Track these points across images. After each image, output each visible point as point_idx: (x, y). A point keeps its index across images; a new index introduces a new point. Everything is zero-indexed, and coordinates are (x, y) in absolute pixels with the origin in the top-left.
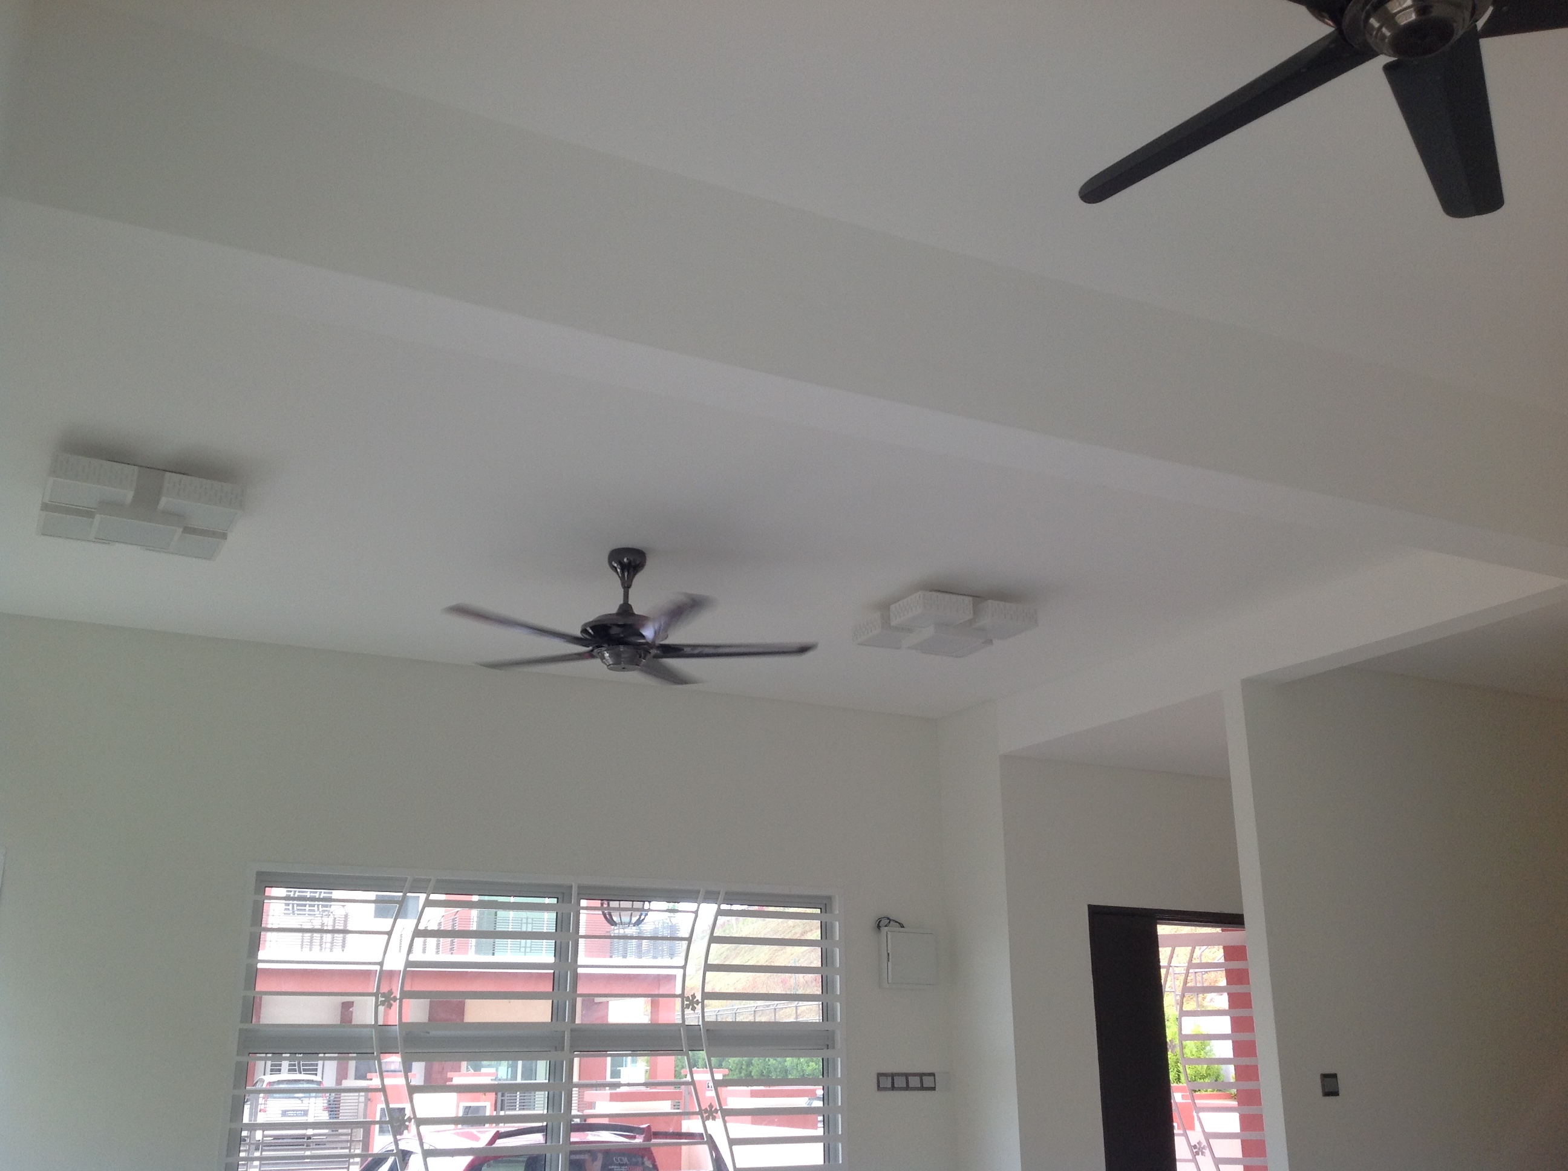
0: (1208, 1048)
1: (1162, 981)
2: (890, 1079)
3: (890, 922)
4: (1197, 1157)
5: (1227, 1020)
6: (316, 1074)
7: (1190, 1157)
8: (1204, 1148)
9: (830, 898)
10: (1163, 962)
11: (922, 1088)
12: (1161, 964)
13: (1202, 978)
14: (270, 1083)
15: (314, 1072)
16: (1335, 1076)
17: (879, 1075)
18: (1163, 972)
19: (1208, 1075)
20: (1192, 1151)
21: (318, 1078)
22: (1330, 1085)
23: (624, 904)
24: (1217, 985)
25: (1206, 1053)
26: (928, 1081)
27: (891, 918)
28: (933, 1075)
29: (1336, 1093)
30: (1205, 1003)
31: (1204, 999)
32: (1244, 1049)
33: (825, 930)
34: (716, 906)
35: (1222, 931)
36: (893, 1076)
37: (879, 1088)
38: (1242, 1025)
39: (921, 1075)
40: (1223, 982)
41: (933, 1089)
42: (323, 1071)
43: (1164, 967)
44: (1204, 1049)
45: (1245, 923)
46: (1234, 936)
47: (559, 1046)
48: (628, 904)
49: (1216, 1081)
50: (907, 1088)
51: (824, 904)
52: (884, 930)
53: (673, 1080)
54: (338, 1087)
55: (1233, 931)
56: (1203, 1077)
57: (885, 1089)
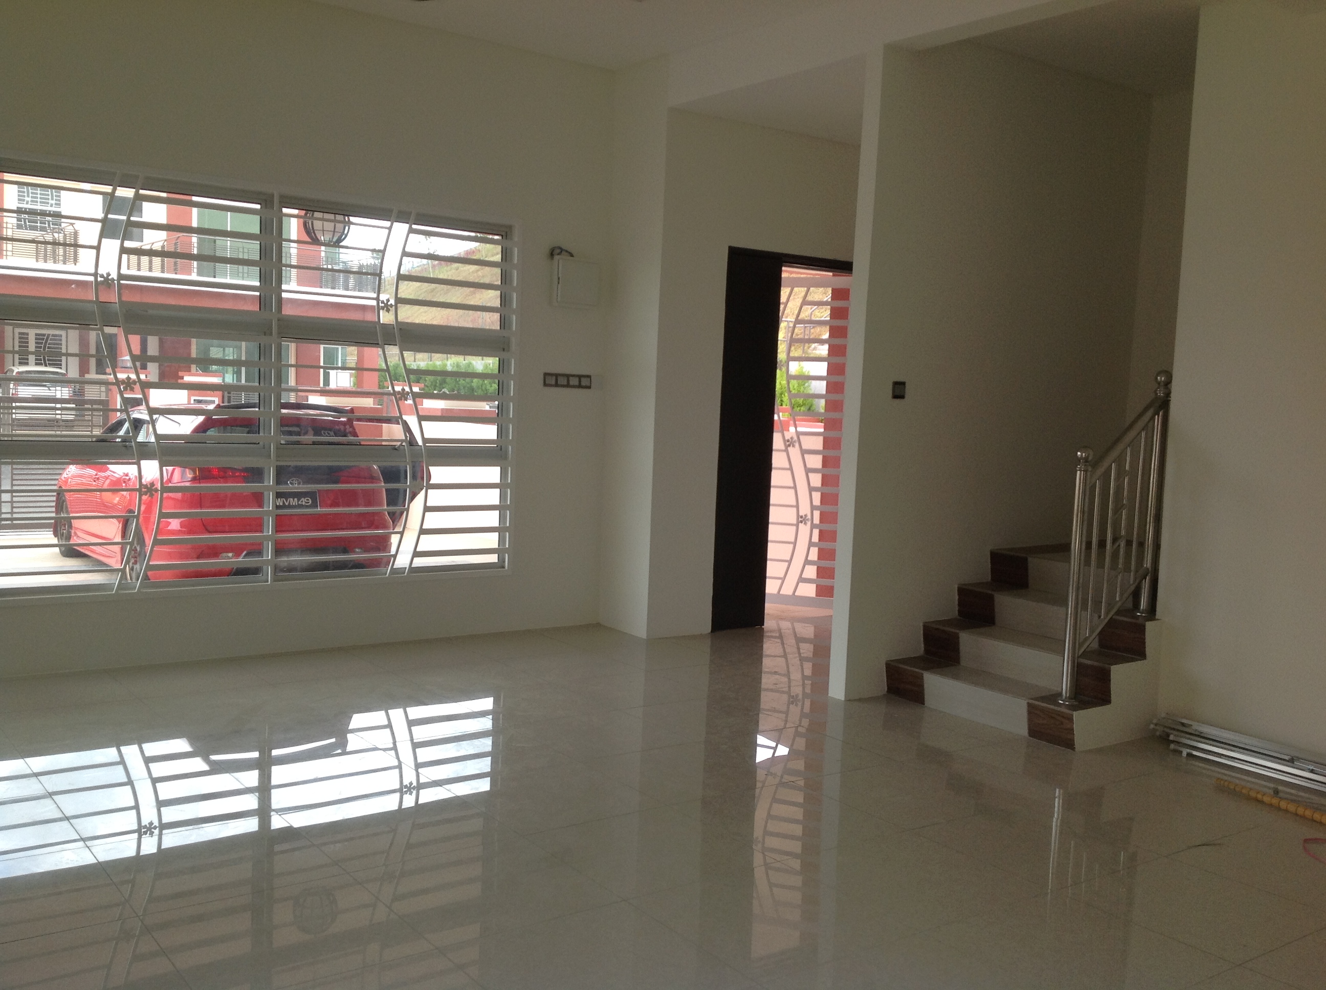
0: (806, 384)
1: (780, 314)
2: (554, 378)
3: (561, 252)
4: (789, 448)
5: (825, 365)
6: (61, 368)
7: (783, 448)
8: (795, 442)
9: (510, 227)
10: (783, 299)
11: (580, 386)
12: (781, 301)
13: (810, 332)
14: (18, 373)
15: (59, 366)
16: (903, 384)
17: (546, 375)
18: (782, 307)
19: (804, 404)
20: (785, 444)
21: (63, 371)
22: (899, 391)
23: (327, 216)
24: (820, 337)
25: (805, 388)
26: (585, 382)
27: (564, 248)
28: (589, 377)
29: (902, 397)
30: (809, 351)
31: (809, 347)
32: (835, 387)
33: (505, 254)
34: (407, 226)
35: (834, 275)
36: (557, 376)
37: (545, 385)
38: (836, 370)
39: (580, 377)
40: (826, 336)
41: (589, 387)
42: (67, 365)
43: (783, 303)
44: (804, 385)
45: (853, 270)
46: (842, 281)
47: (267, 332)
48: (331, 217)
49: (809, 409)
50: (568, 386)
51: (505, 232)
52: (556, 257)
53: (377, 390)
54: (82, 379)
55: (843, 276)
56: (800, 406)
57: (551, 385)
